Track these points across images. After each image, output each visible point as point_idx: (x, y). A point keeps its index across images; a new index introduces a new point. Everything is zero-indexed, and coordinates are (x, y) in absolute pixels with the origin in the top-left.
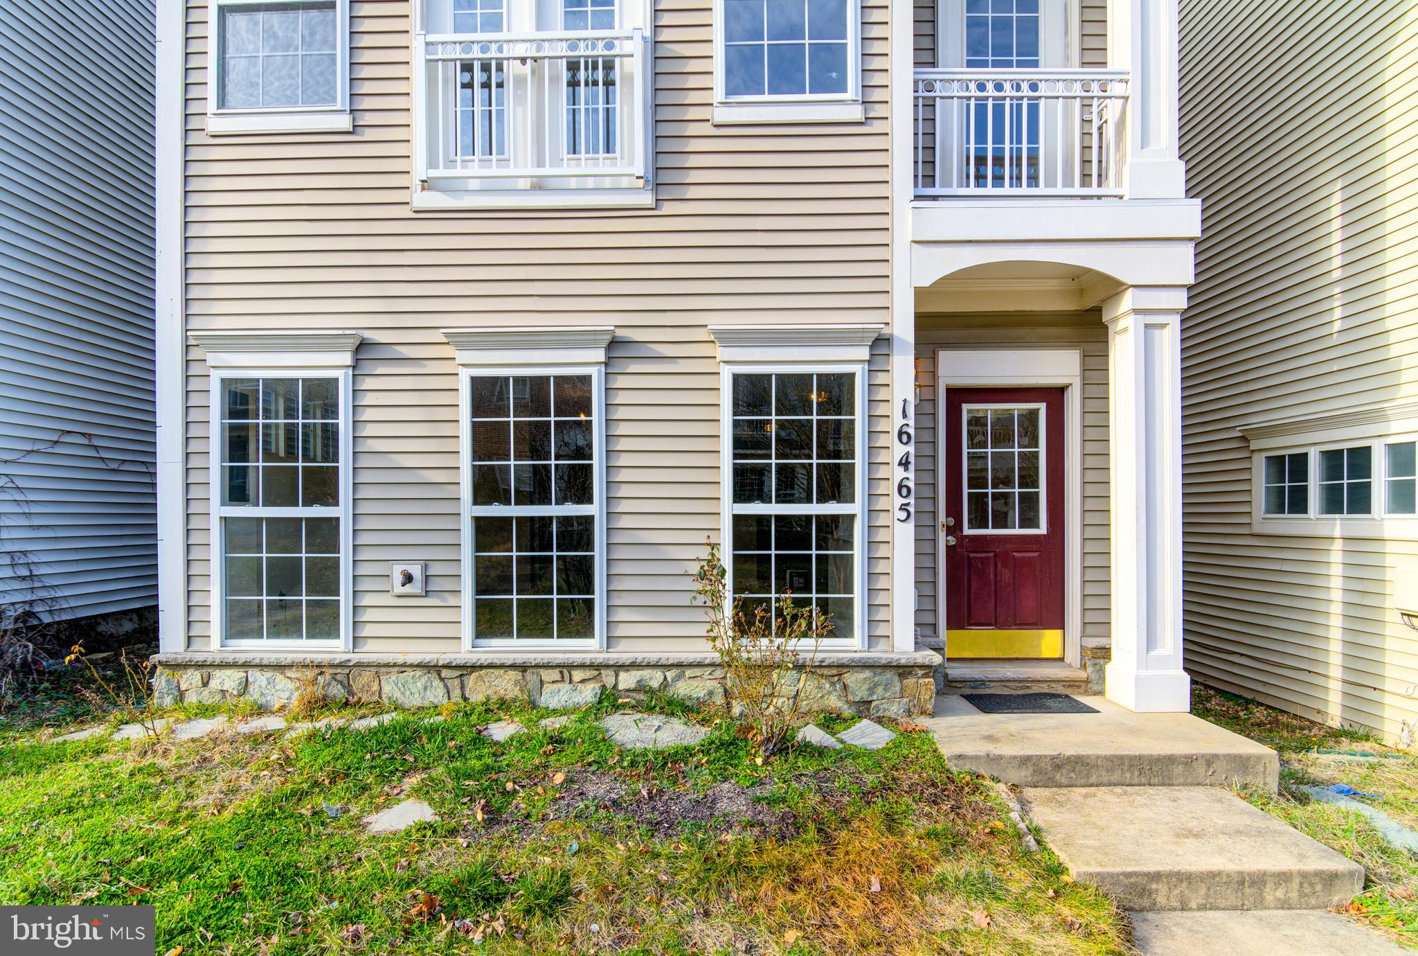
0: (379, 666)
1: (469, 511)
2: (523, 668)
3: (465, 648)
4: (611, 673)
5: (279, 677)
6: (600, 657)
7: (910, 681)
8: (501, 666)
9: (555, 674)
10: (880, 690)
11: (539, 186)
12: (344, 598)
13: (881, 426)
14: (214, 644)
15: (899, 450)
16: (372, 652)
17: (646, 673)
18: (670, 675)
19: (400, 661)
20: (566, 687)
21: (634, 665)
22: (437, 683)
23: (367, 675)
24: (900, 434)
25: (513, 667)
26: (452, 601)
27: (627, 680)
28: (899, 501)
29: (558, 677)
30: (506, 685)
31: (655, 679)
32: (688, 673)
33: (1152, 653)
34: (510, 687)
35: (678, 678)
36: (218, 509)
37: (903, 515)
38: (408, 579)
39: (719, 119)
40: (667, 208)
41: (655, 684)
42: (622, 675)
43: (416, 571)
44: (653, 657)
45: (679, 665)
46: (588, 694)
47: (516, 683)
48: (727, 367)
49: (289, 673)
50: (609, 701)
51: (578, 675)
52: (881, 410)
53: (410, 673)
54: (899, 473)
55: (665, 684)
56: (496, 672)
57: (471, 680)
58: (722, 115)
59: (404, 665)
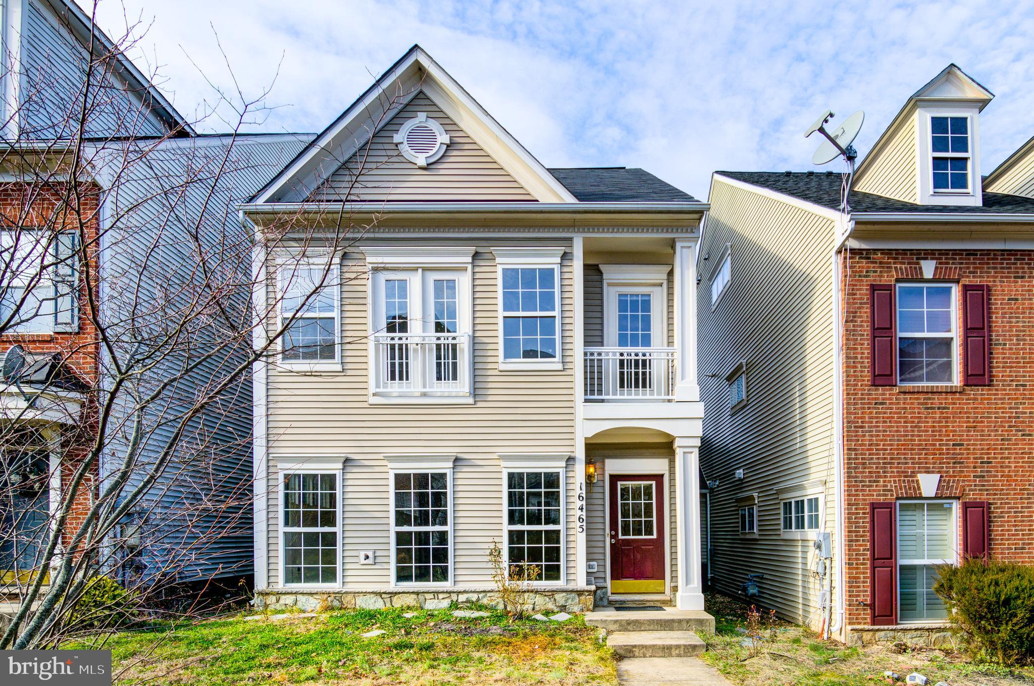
0: (355, 593)
1: (393, 529)
2: (417, 593)
3: (392, 585)
4: (455, 595)
5: (311, 598)
6: (450, 589)
7: (583, 598)
8: (408, 593)
9: (431, 596)
10: (570, 601)
11: (424, 395)
12: (339, 566)
13: (571, 493)
14: (280, 584)
15: (579, 503)
16: (350, 587)
17: (470, 595)
18: (481, 595)
19: (364, 591)
20: (436, 601)
21: (465, 592)
22: (380, 599)
23: (350, 597)
24: (579, 497)
25: (413, 593)
26: (386, 566)
27: (462, 598)
28: (579, 524)
29: (433, 597)
30: (410, 600)
31: (474, 597)
32: (489, 594)
33: (688, 586)
34: (412, 601)
35: (484, 597)
36: (282, 529)
37: (581, 530)
38: (367, 557)
39: (501, 369)
40: (479, 404)
41: (474, 599)
42: (460, 596)
43: (370, 554)
44: (473, 589)
45: (484, 592)
46: (445, 604)
47: (415, 599)
48: (505, 469)
49: (316, 596)
50: (455, 606)
51: (441, 596)
52: (571, 487)
53: (368, 596)
54: (579, 513)
55: (478, 600)
56: (406, 595)
57: (395, 599)
58: (502, 367)
59: (366, 593)
